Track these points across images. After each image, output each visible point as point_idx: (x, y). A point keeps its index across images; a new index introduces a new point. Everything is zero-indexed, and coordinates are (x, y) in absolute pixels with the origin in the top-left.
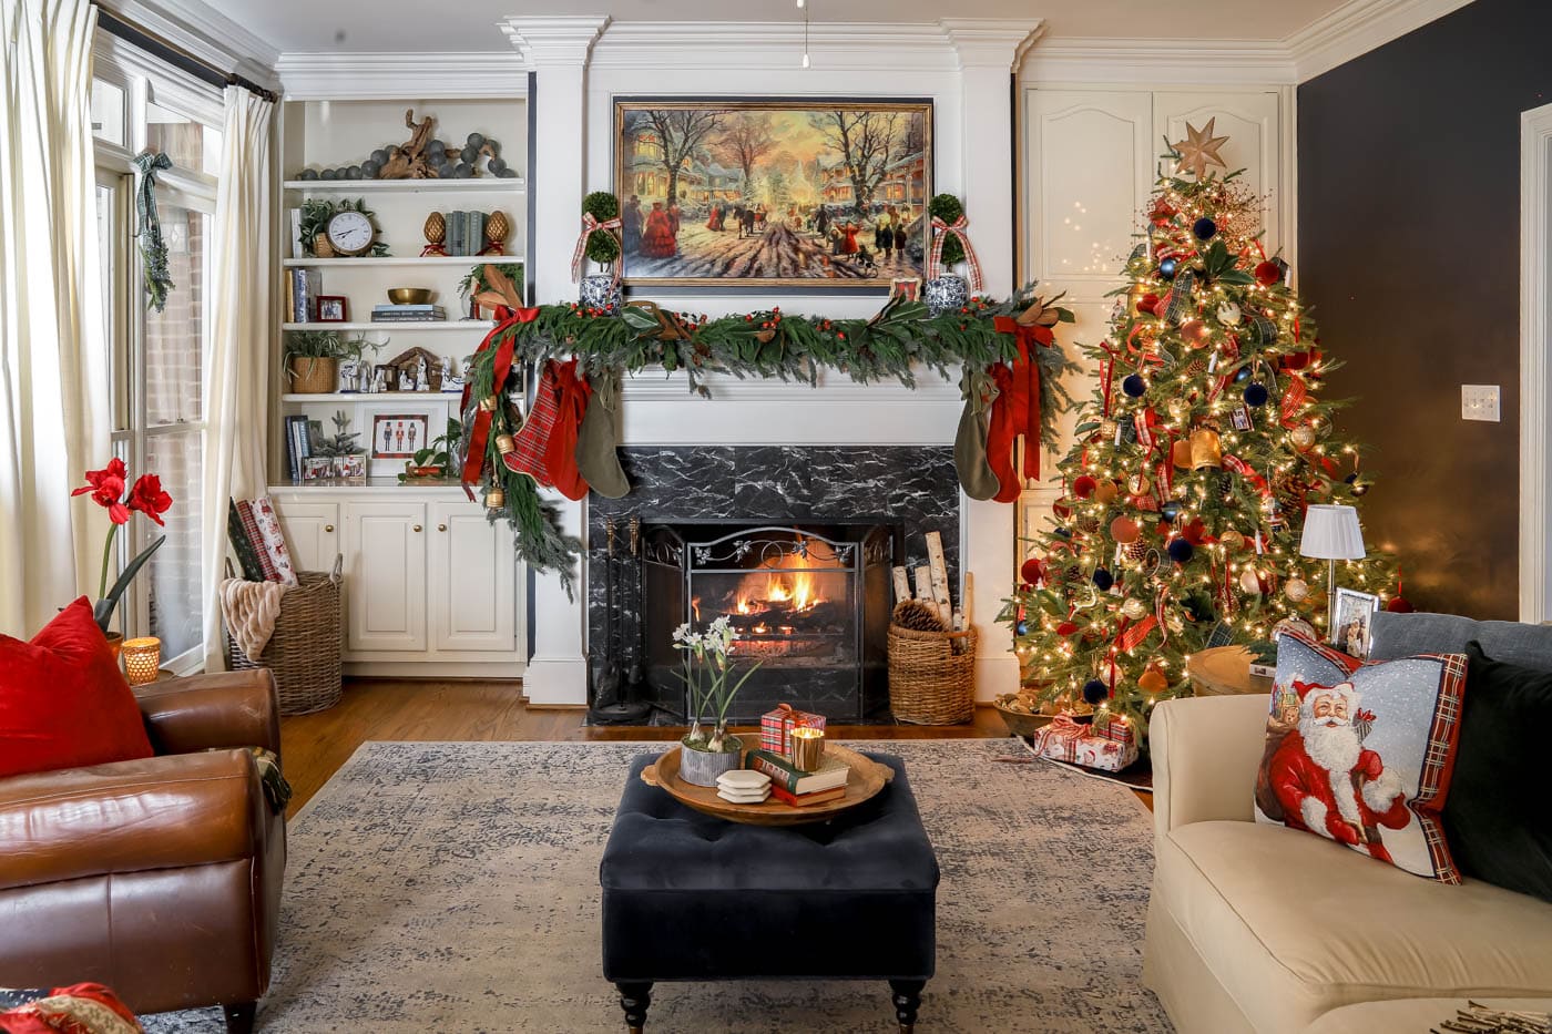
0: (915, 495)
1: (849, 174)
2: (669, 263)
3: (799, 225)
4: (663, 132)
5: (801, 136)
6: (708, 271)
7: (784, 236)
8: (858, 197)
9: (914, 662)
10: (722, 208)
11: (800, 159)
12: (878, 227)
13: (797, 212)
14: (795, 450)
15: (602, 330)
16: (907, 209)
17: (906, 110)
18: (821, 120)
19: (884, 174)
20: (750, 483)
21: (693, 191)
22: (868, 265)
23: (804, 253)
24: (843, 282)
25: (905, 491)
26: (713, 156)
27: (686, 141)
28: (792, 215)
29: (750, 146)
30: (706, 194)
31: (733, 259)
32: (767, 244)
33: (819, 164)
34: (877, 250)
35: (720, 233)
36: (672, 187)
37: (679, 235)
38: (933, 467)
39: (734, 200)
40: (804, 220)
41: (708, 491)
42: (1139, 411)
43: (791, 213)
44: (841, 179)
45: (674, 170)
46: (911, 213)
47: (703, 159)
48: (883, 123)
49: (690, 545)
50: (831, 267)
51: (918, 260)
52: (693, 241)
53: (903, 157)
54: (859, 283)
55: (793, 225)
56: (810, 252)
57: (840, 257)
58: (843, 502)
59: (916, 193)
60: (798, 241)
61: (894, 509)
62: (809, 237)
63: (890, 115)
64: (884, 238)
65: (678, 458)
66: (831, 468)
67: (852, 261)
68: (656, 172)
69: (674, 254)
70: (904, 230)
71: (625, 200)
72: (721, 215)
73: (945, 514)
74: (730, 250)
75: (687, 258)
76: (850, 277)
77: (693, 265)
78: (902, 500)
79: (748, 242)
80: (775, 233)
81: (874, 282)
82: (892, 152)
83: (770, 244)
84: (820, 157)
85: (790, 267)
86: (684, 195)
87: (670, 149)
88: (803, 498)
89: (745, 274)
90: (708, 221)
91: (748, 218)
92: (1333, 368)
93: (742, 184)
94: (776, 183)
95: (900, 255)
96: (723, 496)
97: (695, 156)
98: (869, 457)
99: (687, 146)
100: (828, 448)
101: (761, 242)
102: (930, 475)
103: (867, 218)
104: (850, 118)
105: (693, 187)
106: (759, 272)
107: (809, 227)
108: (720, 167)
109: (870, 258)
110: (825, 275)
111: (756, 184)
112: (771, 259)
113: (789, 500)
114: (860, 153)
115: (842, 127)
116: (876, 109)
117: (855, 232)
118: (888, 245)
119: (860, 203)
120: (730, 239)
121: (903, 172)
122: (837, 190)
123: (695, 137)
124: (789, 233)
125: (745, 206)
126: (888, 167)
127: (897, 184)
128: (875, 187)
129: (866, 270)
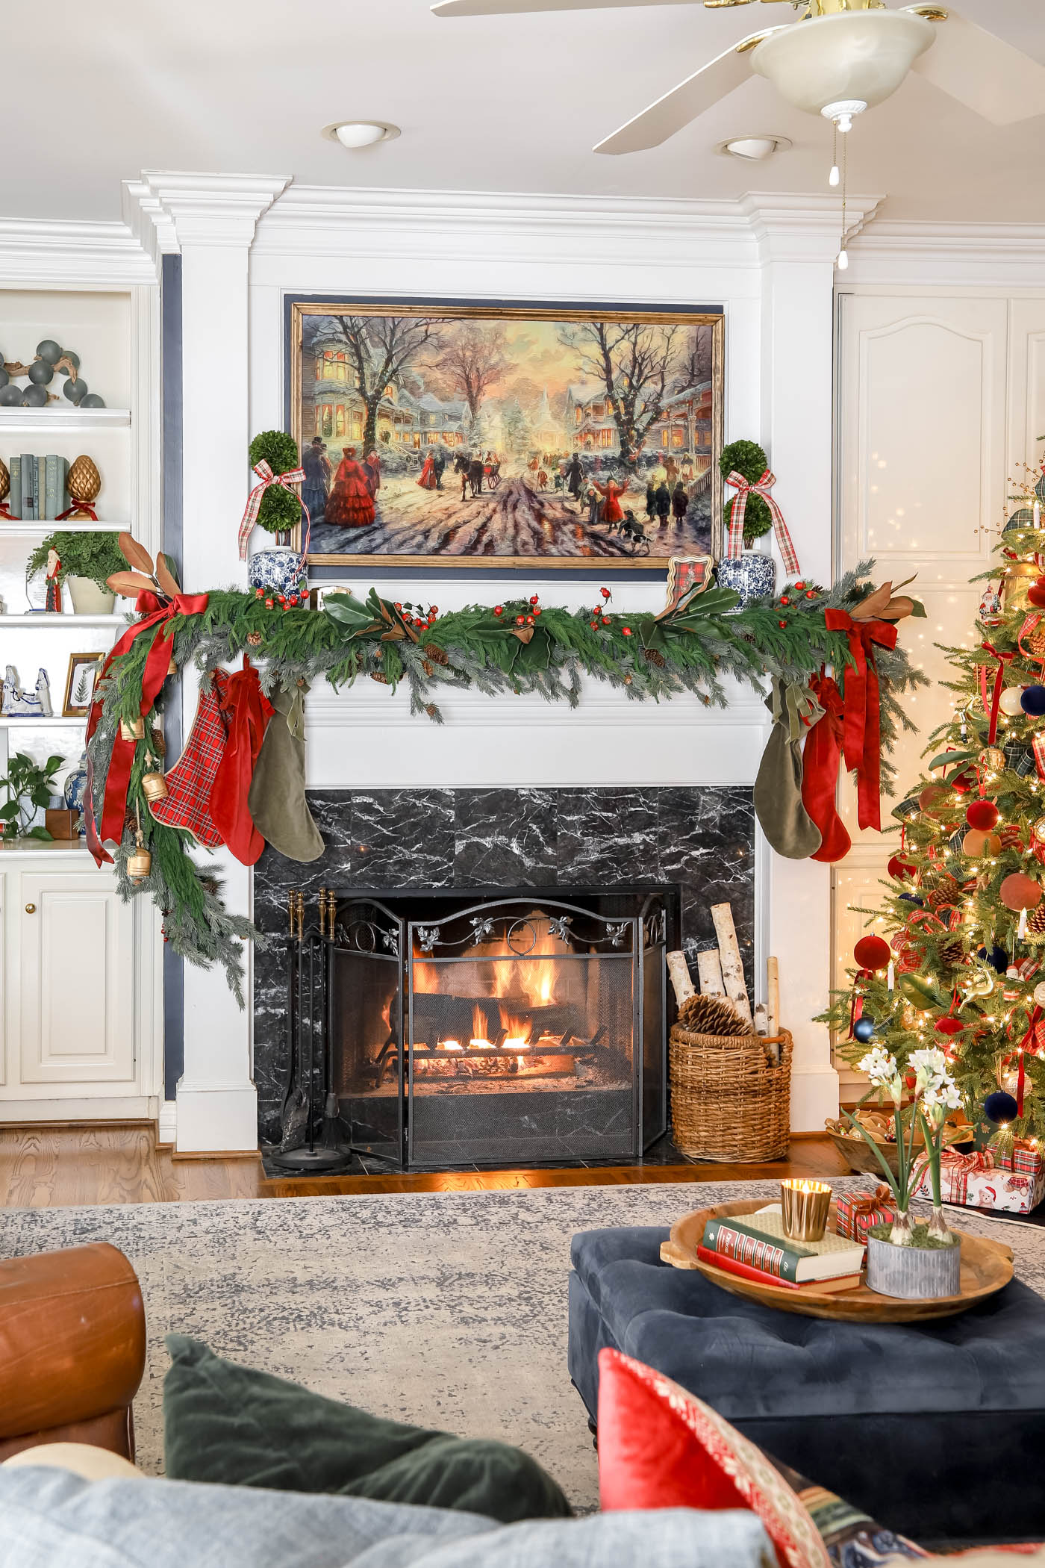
0: (695, 853)
1: (612, 412)
2: (367, 533)
3: (544, 482)
4: (356, 347)
5: (547, 357)
6: (419, 546)
7: (524, 498)
8: (623, 444)
10: (439, 459)
11: (546, 389)
12: (650, 485)
13: (541, 464)
14: (536, 793)
15: (299, 627)
16: (689, 461)
17: (690, 322)
18: (574, 335)
19: (658, 412)
20: (476, 839)
21: (398, 433)
22: (637, 540)
23: (550, 521)
24: (603, 562)
25: (681, 848)
26: (427, 384)
27: (389, 361)
28: (534, 469)
29: (478, 370)
30: (417, 437)
31: (454, 530)
32: (500, 508)
33: (570, 397)
34: (648, 518)
35: (435, 492)
36: (370, 427)
37: (380, 495)
38: (720, 815)
39: (455, 446)
40: (551, 475)
41: (419, 851)
43: (533, 466)
44: (602, 418)
45: (372, 403)
46: (694, 466)
47: (412, 387)
48: (658, 341)
49: (411, 925)
50: (586, 542)
51: (703, 531)
52: (400, 503)
53: (683, 389)
54: (625, 563)
55: (536, 482)
56: (558, 520)
57: (600, 528)
58: (600, 864)
59: (702, 439)
60: (542, 504)
61: (668, 873)
62: (558, 499)
63: (668, 329)
64: (658, 502)
65: (377, 806)
66: (584, 818)
67: (615, 533)
68: (348, 404)
69: (372, 522)
70: (685, 490)
71: (303, 444)
72: (438, 467)
73: (735, 879)
74: (450, 516)
75: (392, 526)
76: (612, 555)
77: (399, 538)
78: (679, 861)
79: (475, 506)
80: (511, 493)
81: (644, 563)
82: (669, 380)
83: (505, 508)
84: (573, 387)
85: (531, 541)
86: (386, 437)
87: (367, 372)
88: (547, 860)
89: (470, 550)
90: (419, 476)
91: (474, 471)
93: (466, 424)
94: (514, 421)
95: (680, 525)
96: (438, 858)
97: (401, 382)
98: (635, 802)
99: (390, 368)
100: (580, 791)
101: (492, 506)
102: (716, 827)
103: (635, 472)
104: (613, 333)
105: (399, 427)
106: (490, 548)
107: (558, 485)
108: (436, 400)
109: (639, 528)
110: (578, 552)
111: (485, 424)
112: (505, 529)
113: (528, 862)
114: (626, 382)
115: (603, 344)
116: (648, 321)
117: (618, 493)
118: (663, 512)
119: (625, 453)
120: (450, 500)
121: (684, 409)
122: (596, 434)
123: (401, 356)
124: (530, 494)
125: (470, 454)
126: (664, 403)
127: (677, 426)
128: (646, 430)
129: (634, 545)
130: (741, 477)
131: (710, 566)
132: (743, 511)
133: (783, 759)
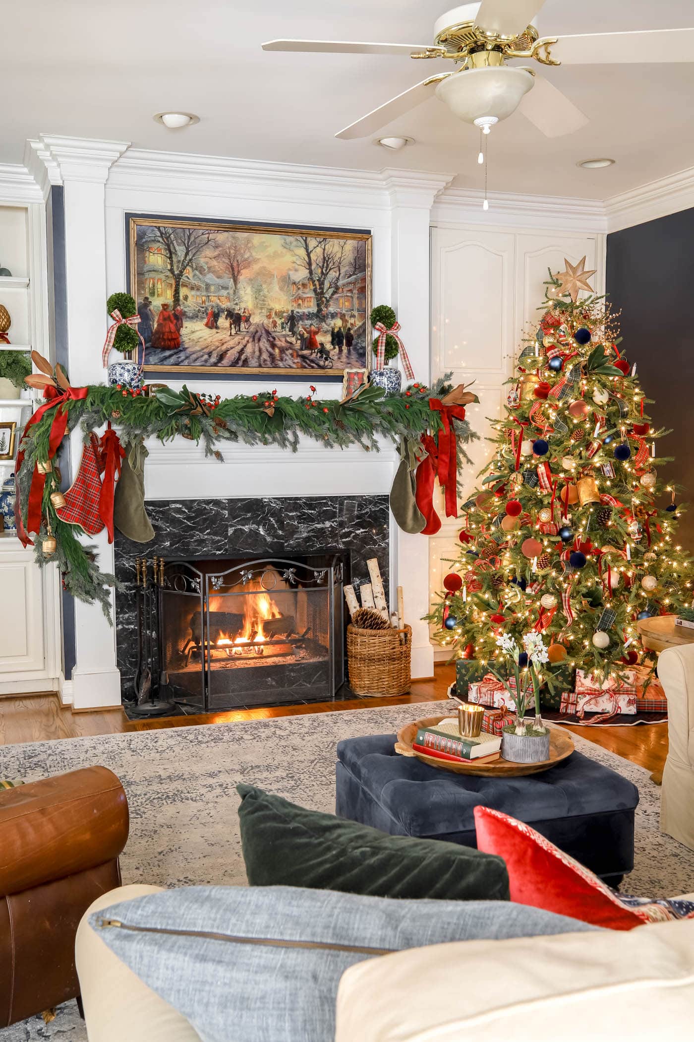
0: (358, 532)
1: (312, 287)
2: (176, 353)
3: (275, 326)
4: (168, 245)
5: (276, 255)
6: (206, 361)
7: (264, 335)
8: (318, 305)
9: (373, 652)
10: (216, 311)
11: (275, 273)
12: (333, 329)
13: (273, 315)
14: (273, 501)
15: (142, 407)
16: (353, 316)
17: (354, 238)
18: (291, 243)
19: (337, 288)
20: (240, 527)
21: (193, 296)
22: (326, 359)
23: (279, 348)
24: (308, 372)
25: (351, 529)
26: (209, 268)
27: (187, 254)
28: (270, 318)
29: (237, 261)
30: (204, 298)
31: (226, 352)
32: (251, 340)
33: (289, 278)
34: (332, 347)
35: (214, 330)
36: (177, 292)
37: (183, 331)
38: (371, 511)
39: (225, 305)
40: (279, 322)
41: (208, 534)
42: (540, 465)
43: (269, 317)
44: (307, 290)
45: (178, 278)
46: (356, 319)
47: (200, 270)
48: (336, 248)
49: (207, 576)
50: (298, 360)
51: (362, 355)
52: (195, 336)
53: (351, 276)
54: (320, 372)
55: (271, 325)
56: (283, 347)
57: (306, 352)
58: (308, 539)
59: (360, 304)
60: (274, 338)
61: (344, 543)
62: (283, 335)
63: (342, 242)
64: (338, 338)
65: (184, 509)
66: (299, 514)
67: (314, 355)
68: (164, 278)
69: (179, 347)
70: (352, 332)
71: (138, 300)
72: (216, 316)
73: (379, 545)
74: (223, 344)
75: (190, 350)
76: (313, 367)
77: (194, 356)
78: (349, 536)
79: (237, 338)
80: (257, 332)
81: (330, 372)
82: (343, 271)
83: (254, 340)
84: (291, 273)
85: (268, 359)
86: (186, 298)
87: (175, 259)
88: (279, 537)
89: (234, 364)
90: (205, 321)
91: (236, 319)
92: (664, 434)
93: (231, 292)
94: (258, 291)
95: (349, 351)
96: (219, 538)
97: (194, 267)
98: (326, 504)
99: (188, 258)
100: (297, 499)
101: (246, 339)
102: (370, 517)
103: (325, 322)
104: (312, 243)
105: (193, 293)
106: (245, 363)
107: (283, 328)
108: (214, 277)
109: (328, 353)
110: (294, 366)
111: (242, 292)
112: (254, 352)
113: (269, 539)
114: (320, 271)
115: (307, 250)
116: (332, 237)
117: (316, 333)
118: (340, 344)
119: (320, 310)
120: (223, 335)
121: (351, 287)
122: (303, 299)
123: (194, 251)
124: (268, 333)
125: (234, 309)
126: (340, 283)
127: (347, 296)
128: (331, 298)
129: (324, 362)
130: (383, 326)
131: (366, 374)
132: (384, 344)
133: (406, 479)
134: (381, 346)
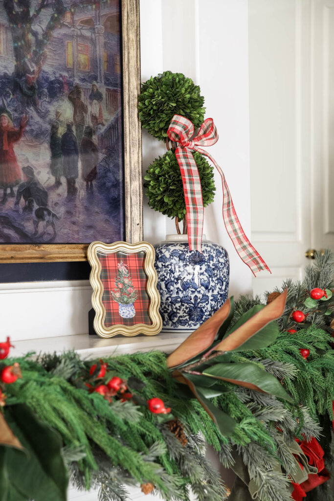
34: (52, 180)
46: (103, 104)
54: (25, 252)
76: (8, 240)
109: (42, 197)
121: (91, 12)
127: (83, 37)
128: (46, 35)
129: (36, 224)
134: (192, 182)
